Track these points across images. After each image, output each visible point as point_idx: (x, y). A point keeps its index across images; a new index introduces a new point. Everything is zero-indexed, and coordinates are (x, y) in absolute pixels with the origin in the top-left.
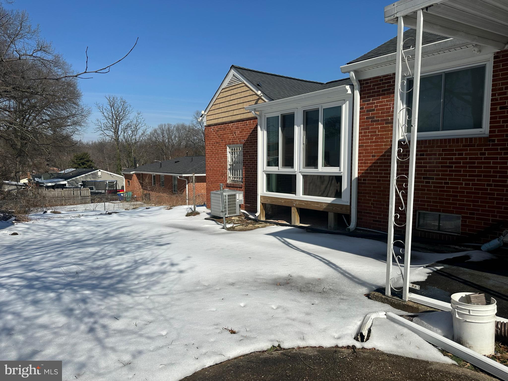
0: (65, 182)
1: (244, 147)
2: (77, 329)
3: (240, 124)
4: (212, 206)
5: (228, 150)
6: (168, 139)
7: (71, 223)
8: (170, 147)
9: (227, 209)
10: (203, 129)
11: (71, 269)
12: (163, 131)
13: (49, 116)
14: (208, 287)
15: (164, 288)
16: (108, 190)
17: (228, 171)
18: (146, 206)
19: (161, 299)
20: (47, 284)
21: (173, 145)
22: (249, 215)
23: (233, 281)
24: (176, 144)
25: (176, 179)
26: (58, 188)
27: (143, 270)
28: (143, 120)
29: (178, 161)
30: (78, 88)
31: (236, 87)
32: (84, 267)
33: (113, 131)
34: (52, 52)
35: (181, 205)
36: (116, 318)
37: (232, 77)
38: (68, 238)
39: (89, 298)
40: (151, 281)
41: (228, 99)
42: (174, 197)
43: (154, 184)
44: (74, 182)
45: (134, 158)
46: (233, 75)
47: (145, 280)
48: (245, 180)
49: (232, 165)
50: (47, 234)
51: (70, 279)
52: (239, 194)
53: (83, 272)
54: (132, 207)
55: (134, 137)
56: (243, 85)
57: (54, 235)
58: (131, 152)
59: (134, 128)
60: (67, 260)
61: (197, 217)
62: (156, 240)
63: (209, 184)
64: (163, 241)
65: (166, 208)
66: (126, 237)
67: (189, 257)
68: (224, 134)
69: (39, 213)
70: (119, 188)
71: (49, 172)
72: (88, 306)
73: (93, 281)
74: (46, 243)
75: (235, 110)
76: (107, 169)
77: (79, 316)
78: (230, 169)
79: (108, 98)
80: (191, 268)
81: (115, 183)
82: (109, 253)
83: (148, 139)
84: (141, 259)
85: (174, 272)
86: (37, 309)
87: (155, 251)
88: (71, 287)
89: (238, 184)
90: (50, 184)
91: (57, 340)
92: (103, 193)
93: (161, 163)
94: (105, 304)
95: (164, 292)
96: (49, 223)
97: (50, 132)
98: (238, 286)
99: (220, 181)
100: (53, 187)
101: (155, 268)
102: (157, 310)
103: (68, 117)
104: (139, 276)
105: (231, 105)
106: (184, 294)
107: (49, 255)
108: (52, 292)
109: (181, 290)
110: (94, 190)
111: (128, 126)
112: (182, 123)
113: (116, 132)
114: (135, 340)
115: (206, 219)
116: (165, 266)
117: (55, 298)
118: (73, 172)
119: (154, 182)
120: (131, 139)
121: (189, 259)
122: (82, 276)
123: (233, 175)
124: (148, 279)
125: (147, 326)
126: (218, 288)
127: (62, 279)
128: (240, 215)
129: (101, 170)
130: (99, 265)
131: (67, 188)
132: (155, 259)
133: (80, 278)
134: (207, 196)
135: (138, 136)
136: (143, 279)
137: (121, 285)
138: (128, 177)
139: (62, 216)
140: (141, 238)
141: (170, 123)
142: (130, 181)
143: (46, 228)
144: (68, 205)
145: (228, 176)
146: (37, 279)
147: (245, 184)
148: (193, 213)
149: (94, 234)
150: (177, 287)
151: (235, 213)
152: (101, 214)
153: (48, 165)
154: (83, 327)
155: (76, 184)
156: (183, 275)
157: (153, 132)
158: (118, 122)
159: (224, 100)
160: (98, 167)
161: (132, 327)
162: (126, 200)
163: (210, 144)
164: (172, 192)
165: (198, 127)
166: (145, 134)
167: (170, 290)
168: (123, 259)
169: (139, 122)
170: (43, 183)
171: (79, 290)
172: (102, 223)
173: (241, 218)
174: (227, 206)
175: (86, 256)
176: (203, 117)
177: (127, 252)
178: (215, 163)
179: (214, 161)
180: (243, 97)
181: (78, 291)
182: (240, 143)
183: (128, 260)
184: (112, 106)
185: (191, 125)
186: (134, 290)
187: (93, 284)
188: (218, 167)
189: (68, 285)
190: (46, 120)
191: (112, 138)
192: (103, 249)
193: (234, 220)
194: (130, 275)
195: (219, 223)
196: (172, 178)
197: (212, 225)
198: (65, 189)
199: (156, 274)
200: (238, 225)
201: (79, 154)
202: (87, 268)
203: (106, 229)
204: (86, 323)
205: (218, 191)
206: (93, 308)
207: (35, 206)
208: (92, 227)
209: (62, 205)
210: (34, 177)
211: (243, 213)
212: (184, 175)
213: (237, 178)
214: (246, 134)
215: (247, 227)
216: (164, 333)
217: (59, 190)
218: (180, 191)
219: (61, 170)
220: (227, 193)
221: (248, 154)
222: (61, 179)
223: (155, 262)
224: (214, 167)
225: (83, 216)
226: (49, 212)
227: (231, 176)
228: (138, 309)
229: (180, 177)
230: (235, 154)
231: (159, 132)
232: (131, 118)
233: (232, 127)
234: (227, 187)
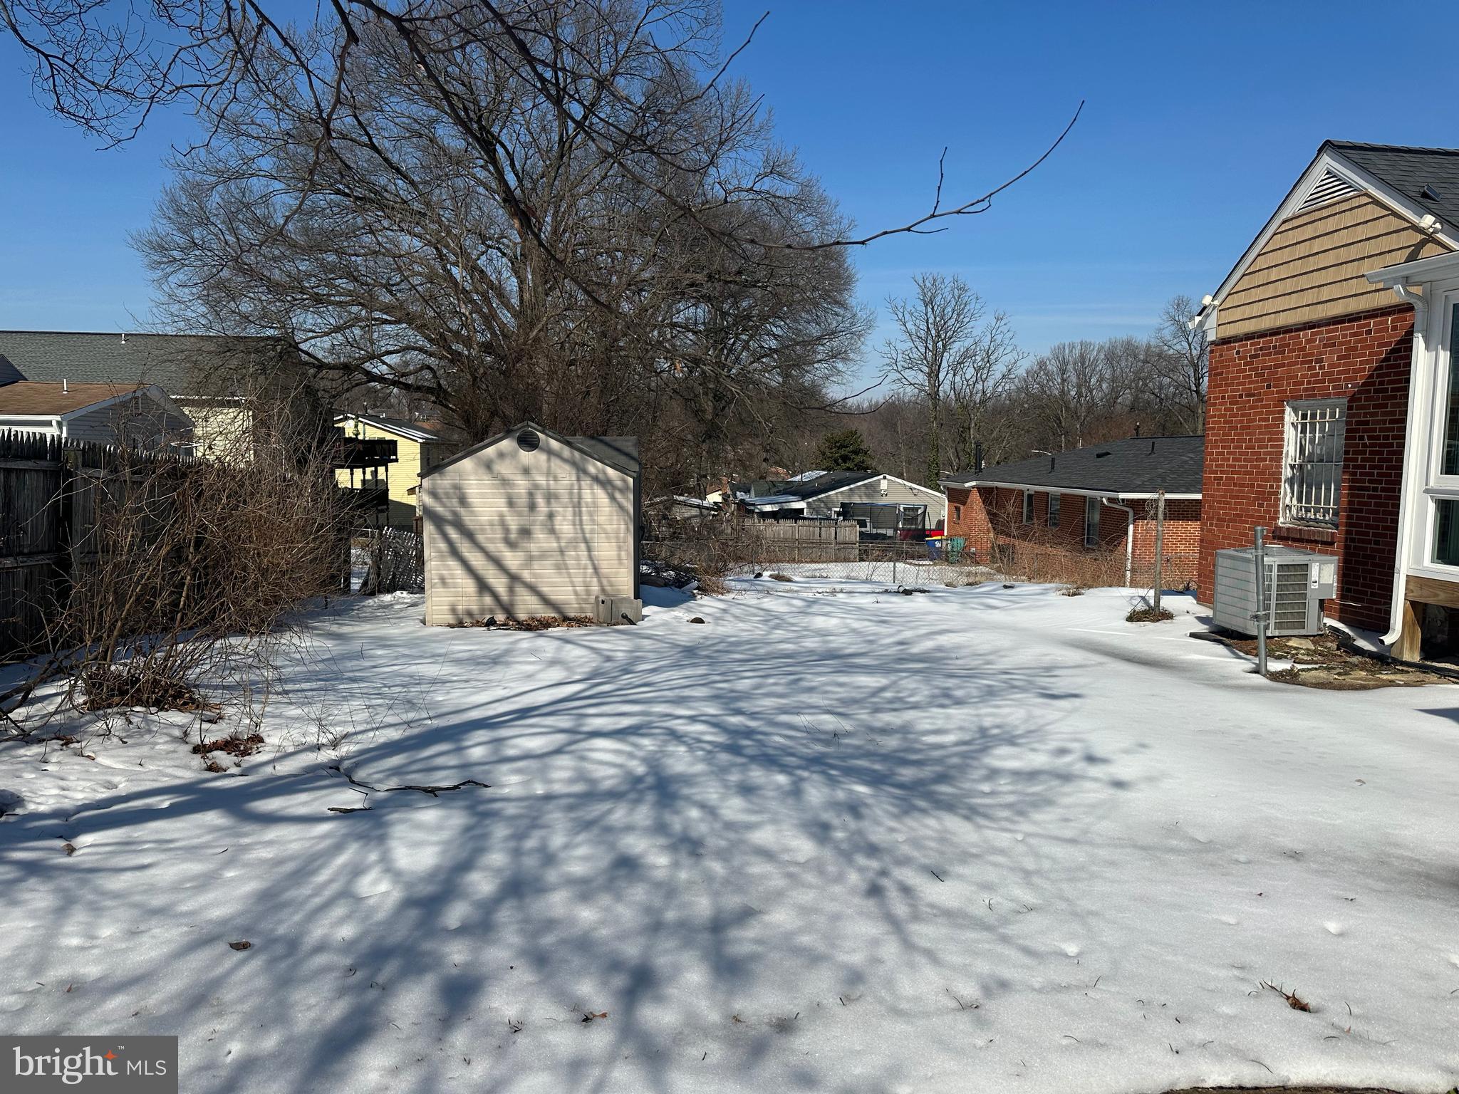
0: (801, 505)
1: (1350, 408)
2: (839, 879)
3: (1339, 332)
4: (1219, 597)
5: (1289, 416)
6: (1079, 386)
7: (815, 609)
8: (1082, 412)
9: (1273, 611)
10: (1195, 353)
11: (821, 723)
12: (1065, 362)
13: (776, 339)
14: (1208, 847)
15: (1067, 820)
16: (903, 529)
17: (1285, 488)
18: (1003, 579)
19: (1059, 851)
20: (771, 751)
21: (1091, 406)
22: (1355, 637)
23: (1299, 847)
24: (1101, 400)
25: (1098, 506)
26: (785, 517)
27: (1003, 757)
28: (1010, 335)
29: (1108, 454)
30: (849, 261)
31: (1337, 209)
32: (852, 722)
33: (926, 370)
34: (796, 176)
35: (1110, 586)
36: (937, 874)
37: (1323, 178)
38: (811, 643)
39: (866, 805)
40: (1028, 795)
41: (1302, 250)
42: (1087, 559)
43: (1029, 518)
44: (822, 505)
45: (978, 444)
46: (1328, 173)
47: (1010, 788)
48: (1348, 517)
49: (1301, 466)
50: (765, 628)
51: (819, 748)
52: (1322, 563)
53: (848, 734)
54: (965, 580)
55: (979, 386)
56: (1365, 200)
57: (779, 634)
58: (969, 429)
59: (983, 359)
60: (810, 698)
61: (1163, 625)
62: (1038, 679)
63: (1211, 525)
64: (1060, 685)
65: (1064, 591)
66: (951, 659)
67: (1143, 746)
68: (1276, 366)
69: (746, 577)
70: (930, 524)
71: (769, 479)
72: (865, 825)
73: (874, 762)
74: (762, 651)
75: (1326, 285)
76: (902, 474)
77: (844, 846)
78: (1291, 481)
79: (921, 282)
80: (1151, 779)
81: (920, 512)
82: (910, 696)
83: (1018, 388)
84: (998, 727)
85: (1095, 780)
86: (750, 806)
87: (1037, 712)
88: (824, 768)
89: (1319, 532)
90: (768, 508)
91: (794, 893)
92: (890, 537)
93: (1053, 460)
94: (904, 829)
95: (1068, 833)
96: (768, 603)
97: (775, 380)
98: (1313, 866)
99: (1252, 516)
100: (773, 515)
101: (1038, 759)
102: (1048, 879)
103: (819, 338)
104: (993, 774)
105: (1313, 271)
106: (1128, 850)
107: (771, 681)
108: (781, 772)
109: (1119, 839)
110: (868, 529)
111: (967, 355)
112: (1125, 338)
113: (933, 374)
114: (987, 946)
115: (1193, 635)
116: (1067, 759)
117: (788, 788)
118: (823, 481)
119: (1030, 511)
120: (971, 392)
121: (1143, 750)
122: (848, 746)
123: (1300, 500)
124: (1019, 787)
125: (1019, 917)
126: (1242, 858)
127: (803, 745)
128: (1321, 635)
129: (888, 477)
130: (888, 724)
131: (804, 519)
132: (1036, 734)
133: (842, 749)
134: (1200, 564)
135: (990, 382)
136: (1004, 784)
137: (944, 789)
138: (957, 497)
139: (795, 589)
140: (994, 667)
141: (1088, 341)
142: (962, 507)
143: (762, 613)
144: (807, 562)
145: (1284, 503)
146: (749, 733)
147: (1347, 531)
148: (1153, 614)
149: (871, 642)
150: (1105, 827)
151: (1302, 626)
152: (886, 592)
153: (765, 460)
154: (853, 877)
155: (825, 510)
156: (1122, 795)
157: (1036, 368)
158: (940, 344)
159: (1285, 255)
160: (880, 468)
161: (979, 910)
162: (947, 560)
163: (1223, 397)
164: (1083, 546)
165: (1178, 347)
166: (1013, 376)
167: (1085, 832)
168: (948, 717)
169: (999, 341)
170: (754, 505)
171: (841, 779)
172: (890, 614)
173: (1322, 646)
174: (1273, 602)
175: (855, 694)
176: (1208, 315)
177: (959, 702)
178: (1240, 460)
179: (1234, 453)
180: (1360, 241)
181: (839, 782)
182: (1339, 394)
183: (963, 724)
184: (929, 303)
185: (1153, 343)
186: (981, 810)
187: (875, 771)
188: (1247, 473)
189: (815, 762)
190: (770, 349)
191: (921, 391)
192: (895, 683)
193: (1296, 648)
194: (968, 765)
195: (1241, 654)
196: (1085, 502)
197: (1216, 656)
198: (800, 522)
199: (1043, 777)
200: (1310, 666)
201: (838, 433)
202: (858, 726)
203: (900, 631)
204: (861, 870)
205: (1244, 551)
206: (877, 835)
207: (738, 559)
208: (867, 623)
209: (793, 561)
210: (735, 489)
211: (1331, 628)
212: (1122, 496)
213: (1317, 511)
214: (1364, 364)
215: (1348, 679)
216: (1072, 949)
217: (789, 523)
218: (1108, 543)
219: (794, 475)
220: (1276, 557)
221: (1365, 431)
222: (794, 495)
223: (1039, 742)
224: (1233, 472)
225: (841, 591)
226: (766, 574)
227: (1295, 502)
228: (995, 865)
229: (1109, 500)
230: (1313, 431)
231: (1052, 367)
232: (977, 332)
233: (1308, 341)
234: (1274, 538)
